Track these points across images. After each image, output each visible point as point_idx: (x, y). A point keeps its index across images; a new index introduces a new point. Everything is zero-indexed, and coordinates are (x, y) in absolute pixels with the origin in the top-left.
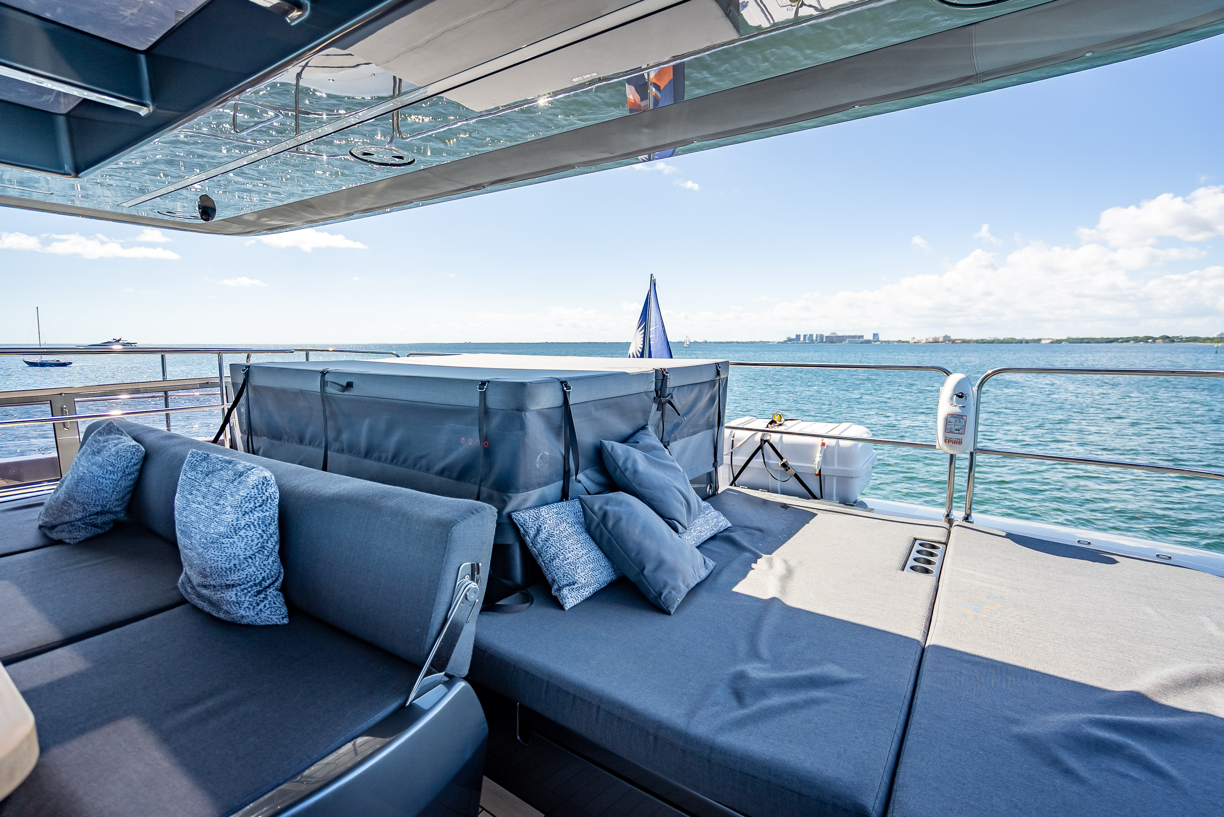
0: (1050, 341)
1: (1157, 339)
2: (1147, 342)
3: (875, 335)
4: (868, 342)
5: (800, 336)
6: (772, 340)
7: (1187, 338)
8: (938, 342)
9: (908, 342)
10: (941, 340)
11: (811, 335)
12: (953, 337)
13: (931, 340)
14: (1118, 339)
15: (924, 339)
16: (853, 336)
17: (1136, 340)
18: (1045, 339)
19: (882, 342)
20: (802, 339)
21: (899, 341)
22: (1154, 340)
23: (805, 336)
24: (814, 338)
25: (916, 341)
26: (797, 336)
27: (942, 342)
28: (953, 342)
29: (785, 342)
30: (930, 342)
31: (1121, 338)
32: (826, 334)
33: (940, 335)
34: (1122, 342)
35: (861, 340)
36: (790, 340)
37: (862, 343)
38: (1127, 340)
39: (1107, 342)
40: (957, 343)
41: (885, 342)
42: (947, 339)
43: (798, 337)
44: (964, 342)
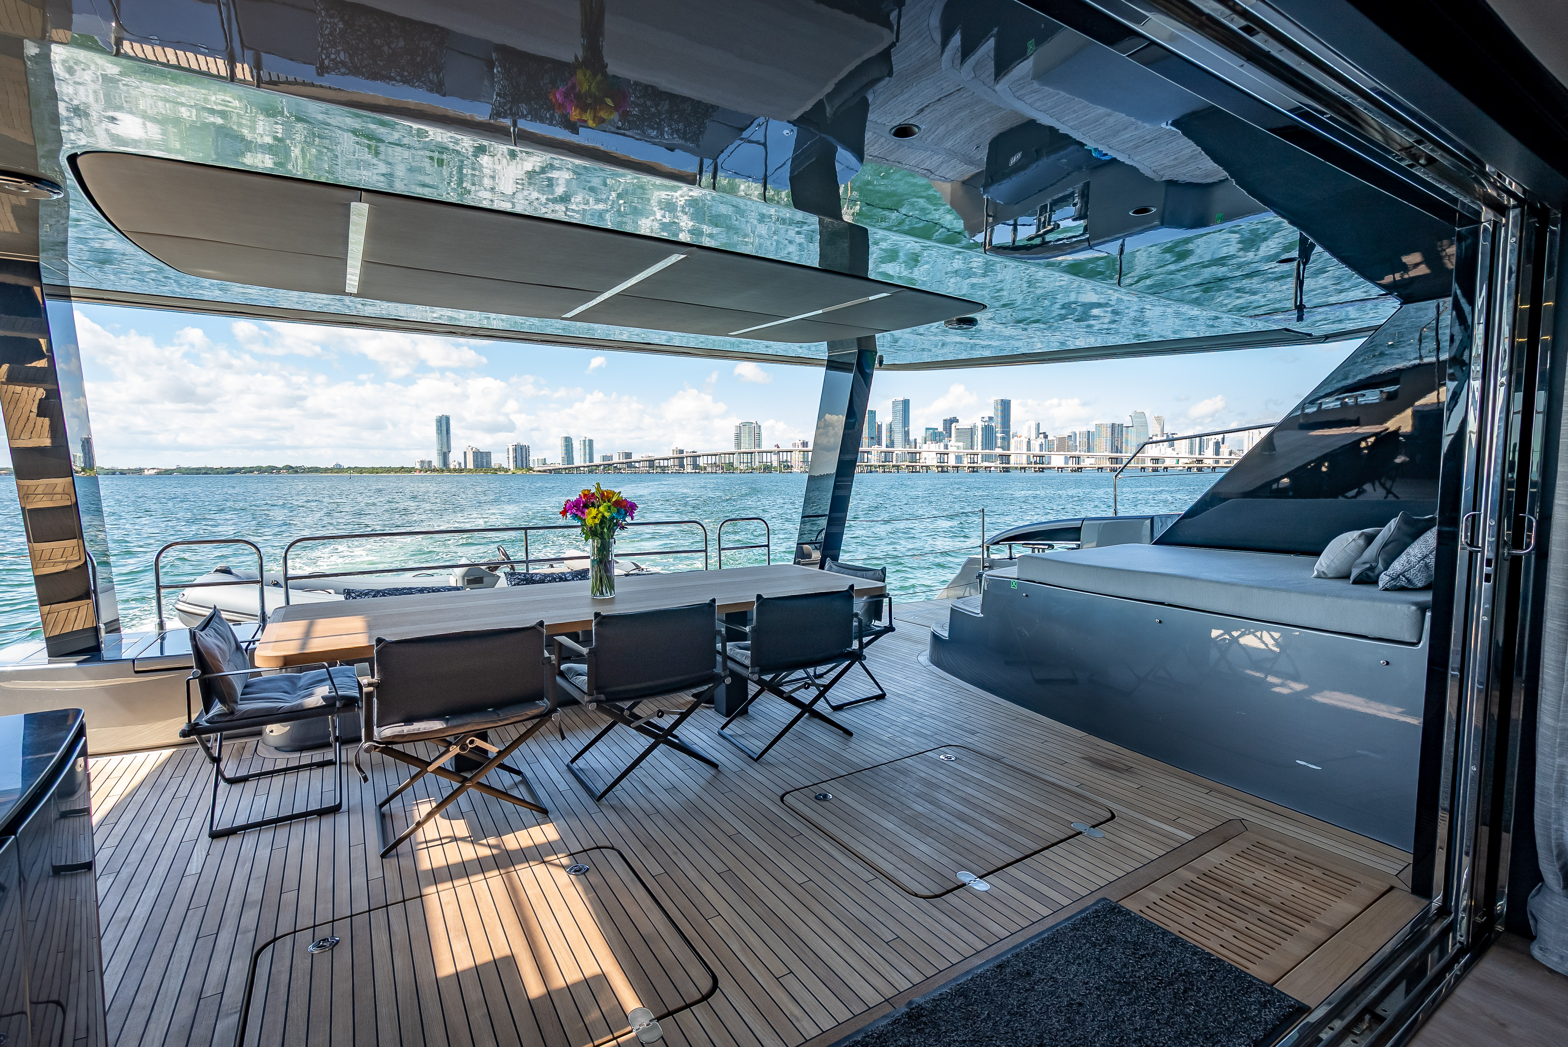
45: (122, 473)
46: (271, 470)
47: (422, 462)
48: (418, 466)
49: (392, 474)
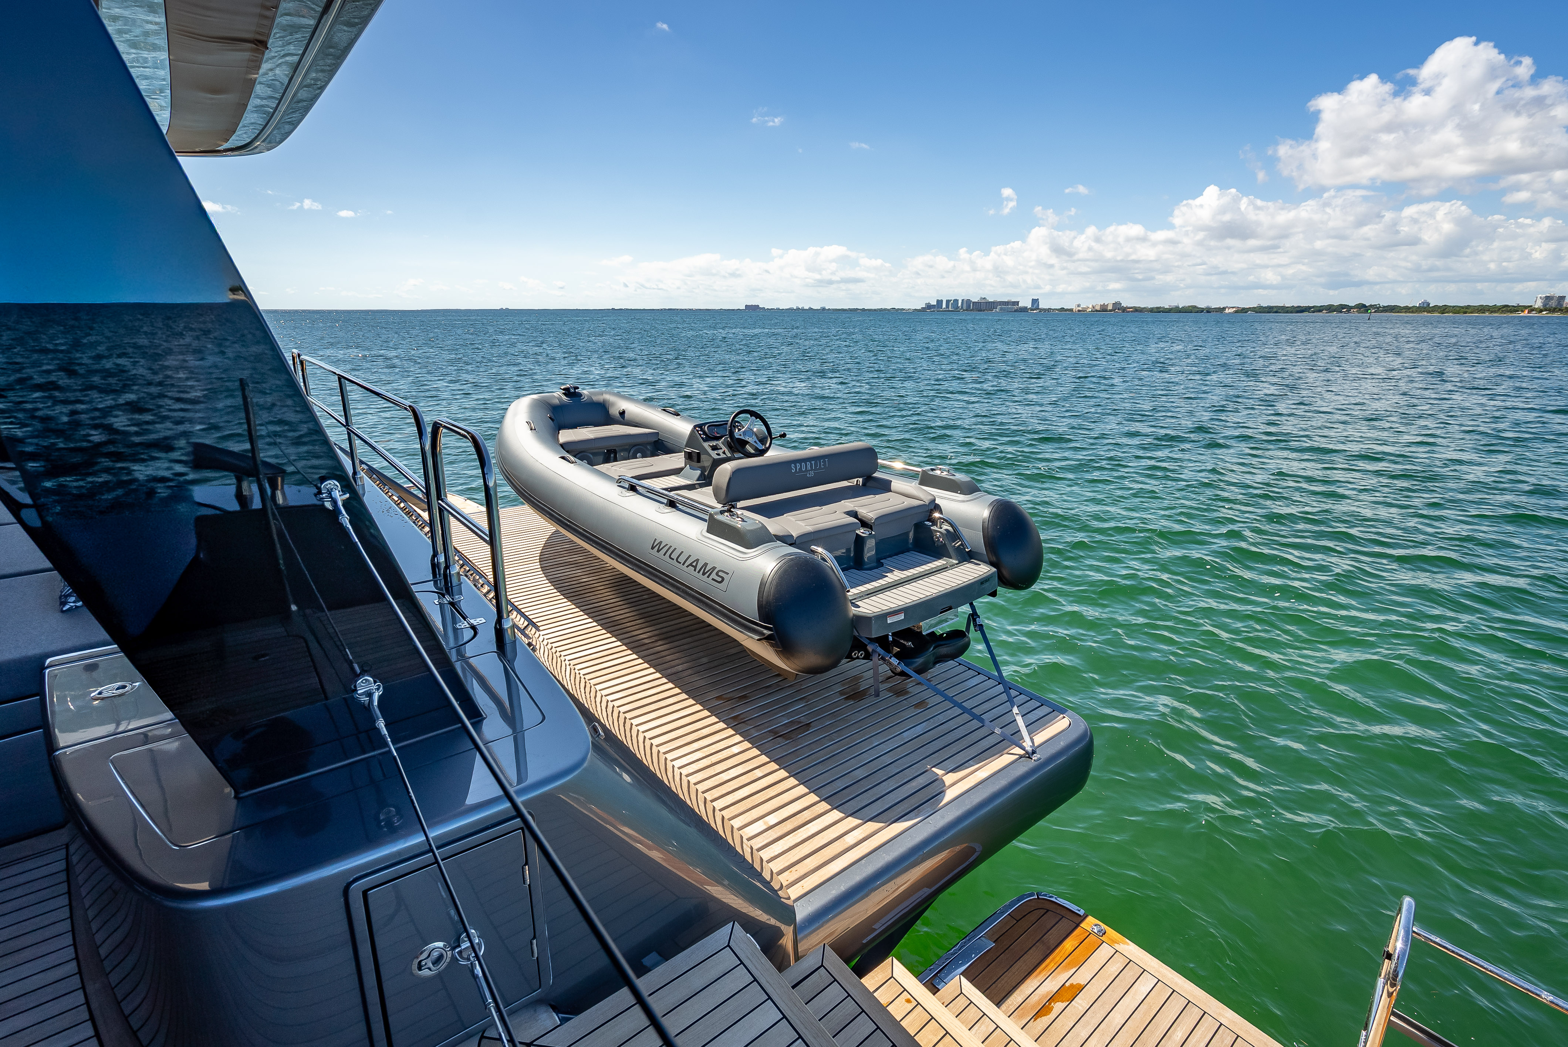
0: (1234, 309)
1: (1352, 308)
2: (1341, 312)
3: (1035, 301)
4: (1024, 310)
5: (942, 301)
6: (907, 307)
7: (1384, 307)
8: (1106, 311)
9: (1071, 310)
10: (1110, 307)
11: (956, 301)
12: (1124, 305)
13: (1098, 308)
14: (1310, 308)
15: (1091, 306)
16: (1005, 302)
17: (1330, 309)
18: (1229, 308)
19: (1041, 310)
20: (944, 306)
21: (1062, 309)
22: (1349, 308)
23: (948, 302)
24: (960, 304)
25: (1080, 309)
26: (938, 301)
27: (1111, 311)
28: (1124, 310)
29: (923, 310)
30: (1097, 311)
31: (1313, 307)
32: (975, 299)
33: (1109, 301)
34: (1313, 312)
35: (1016, 307)
36: (929, 306)
37: (1016, 311)
38: (1319, 309)
39: (1297, 312)
40: (1129, 312)
41: (1045, 310)
42: (1117, 306)
43: (940, 302)
44: (1137, 310)
45: (1208, 312)
46: (1340, 308)
47: (1548, 298)
48: (1539, 304)
49: (1487, 314)
